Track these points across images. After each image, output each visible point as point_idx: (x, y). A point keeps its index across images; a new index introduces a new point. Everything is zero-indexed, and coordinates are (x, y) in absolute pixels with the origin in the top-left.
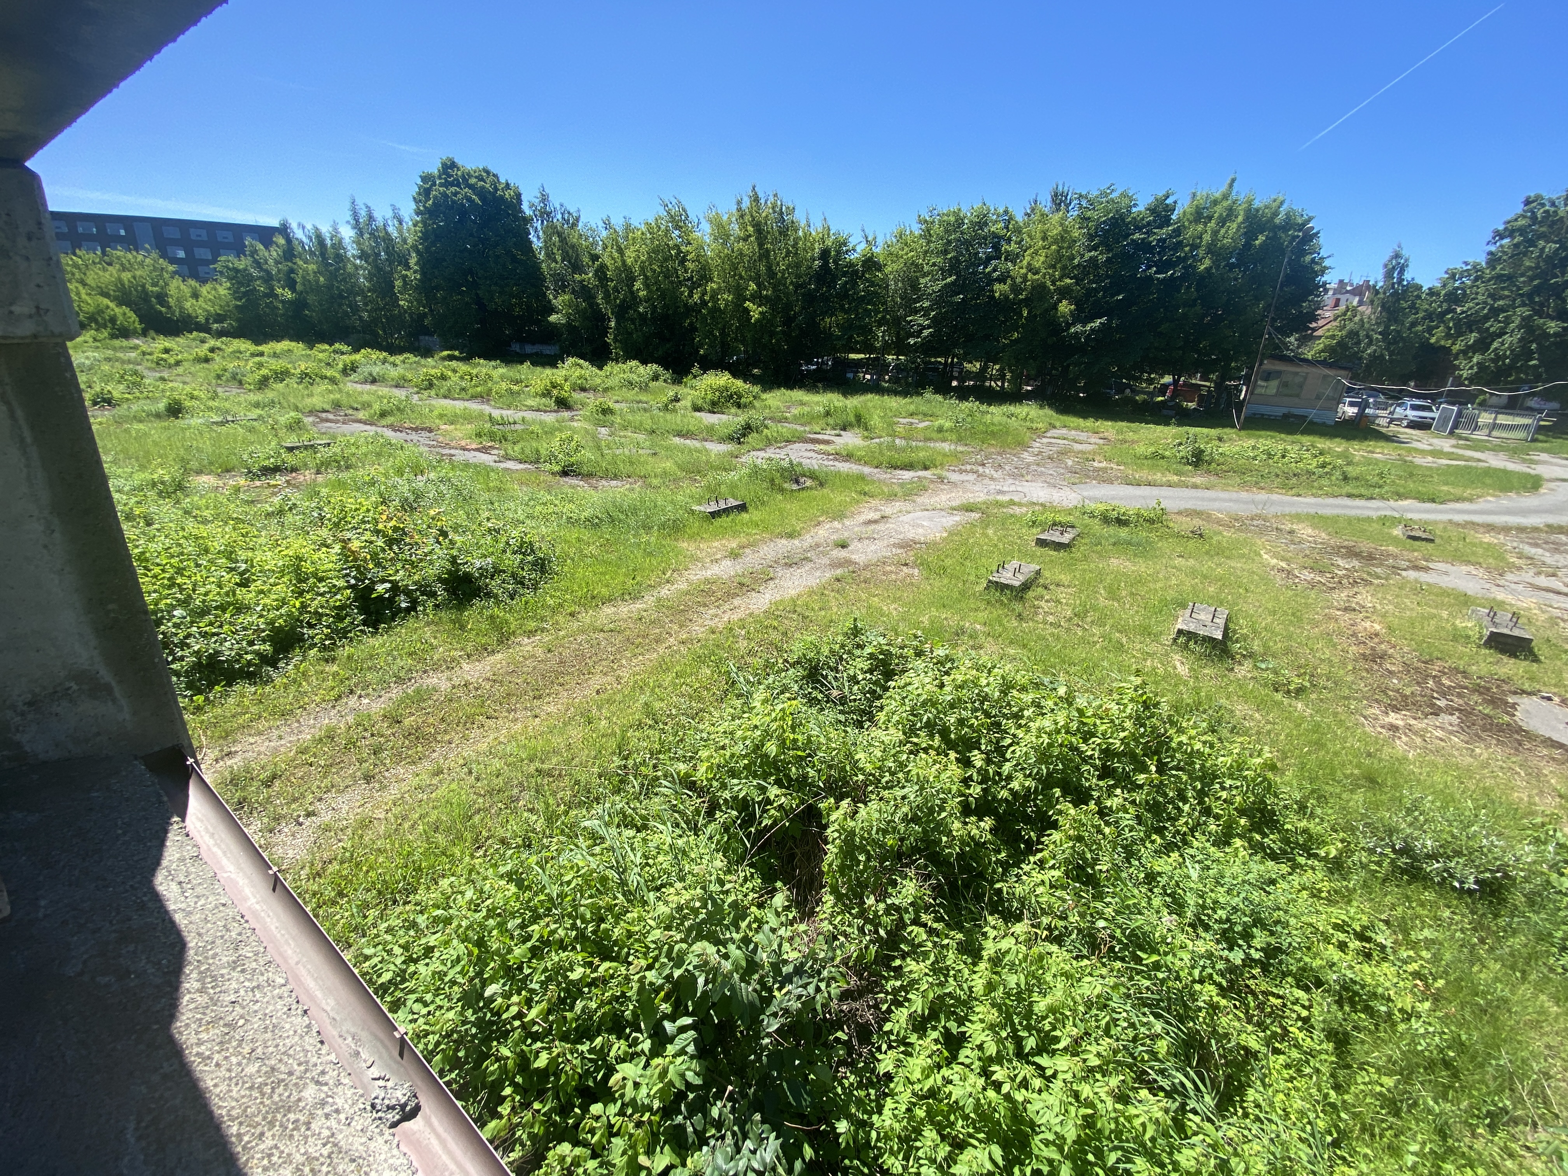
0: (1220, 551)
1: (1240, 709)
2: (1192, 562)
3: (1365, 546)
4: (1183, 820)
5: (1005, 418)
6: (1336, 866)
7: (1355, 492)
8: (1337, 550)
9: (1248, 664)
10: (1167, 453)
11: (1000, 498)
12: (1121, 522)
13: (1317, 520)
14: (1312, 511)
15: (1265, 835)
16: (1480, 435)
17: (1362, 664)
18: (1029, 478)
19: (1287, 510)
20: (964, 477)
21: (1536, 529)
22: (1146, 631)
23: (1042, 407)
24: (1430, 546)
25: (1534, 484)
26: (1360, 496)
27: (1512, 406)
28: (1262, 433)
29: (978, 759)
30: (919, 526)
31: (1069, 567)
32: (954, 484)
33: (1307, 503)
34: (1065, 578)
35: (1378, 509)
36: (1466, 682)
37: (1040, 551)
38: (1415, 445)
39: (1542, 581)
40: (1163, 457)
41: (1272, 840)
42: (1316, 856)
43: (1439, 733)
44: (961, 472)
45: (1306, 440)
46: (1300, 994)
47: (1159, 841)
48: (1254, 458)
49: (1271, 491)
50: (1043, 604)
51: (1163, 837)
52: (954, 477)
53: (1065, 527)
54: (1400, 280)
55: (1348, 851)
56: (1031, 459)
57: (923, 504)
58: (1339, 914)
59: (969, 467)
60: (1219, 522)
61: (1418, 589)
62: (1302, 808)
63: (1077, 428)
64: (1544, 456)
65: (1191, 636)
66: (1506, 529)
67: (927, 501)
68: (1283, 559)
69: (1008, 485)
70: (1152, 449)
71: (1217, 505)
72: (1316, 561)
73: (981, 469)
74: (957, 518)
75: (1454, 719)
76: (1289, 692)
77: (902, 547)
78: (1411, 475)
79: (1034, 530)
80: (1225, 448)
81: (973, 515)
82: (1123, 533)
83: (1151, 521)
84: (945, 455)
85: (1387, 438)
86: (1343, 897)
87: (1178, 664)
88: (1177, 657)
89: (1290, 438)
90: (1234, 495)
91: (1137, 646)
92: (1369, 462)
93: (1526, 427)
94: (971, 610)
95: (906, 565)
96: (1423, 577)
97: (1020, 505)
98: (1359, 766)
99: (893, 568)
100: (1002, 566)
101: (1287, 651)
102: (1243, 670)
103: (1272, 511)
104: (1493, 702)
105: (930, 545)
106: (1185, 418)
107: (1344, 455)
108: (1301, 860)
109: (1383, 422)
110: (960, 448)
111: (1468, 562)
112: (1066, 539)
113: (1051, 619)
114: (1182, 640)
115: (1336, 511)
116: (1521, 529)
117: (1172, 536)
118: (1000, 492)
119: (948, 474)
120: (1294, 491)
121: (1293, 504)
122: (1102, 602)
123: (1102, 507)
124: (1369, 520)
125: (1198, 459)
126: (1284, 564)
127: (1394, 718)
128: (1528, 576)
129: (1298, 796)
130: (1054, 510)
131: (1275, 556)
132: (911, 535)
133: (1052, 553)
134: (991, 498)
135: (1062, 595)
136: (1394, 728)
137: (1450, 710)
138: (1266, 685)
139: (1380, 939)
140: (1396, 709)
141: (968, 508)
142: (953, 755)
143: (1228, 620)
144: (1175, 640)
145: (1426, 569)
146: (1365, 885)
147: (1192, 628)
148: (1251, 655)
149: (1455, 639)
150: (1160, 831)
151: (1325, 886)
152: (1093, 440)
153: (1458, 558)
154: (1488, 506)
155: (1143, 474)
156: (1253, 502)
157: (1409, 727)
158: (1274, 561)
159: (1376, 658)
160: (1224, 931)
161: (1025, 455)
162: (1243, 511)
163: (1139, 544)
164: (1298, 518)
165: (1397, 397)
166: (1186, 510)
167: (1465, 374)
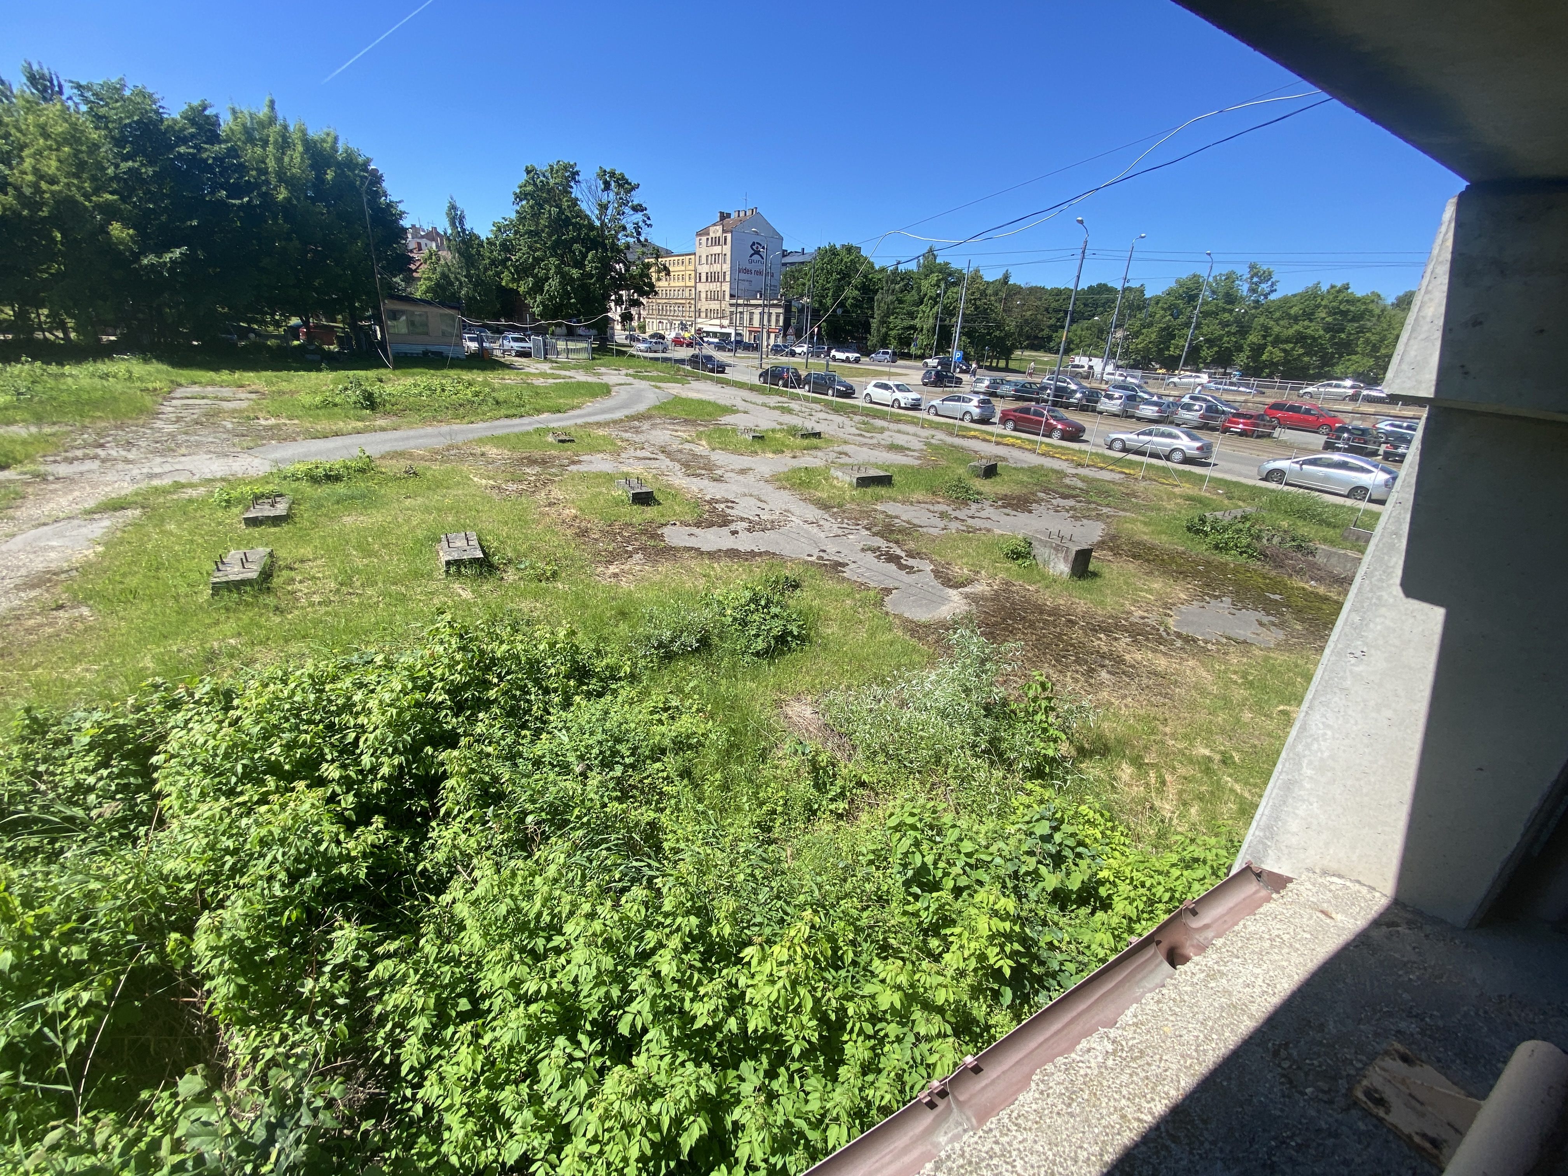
0: (437, 484)
1: (525, 605)
2: (420, 500)
3: (537, 454)
4: (535, 708)
5: (97, 380)
6: (633, 678)
7: (509, 412)
8: (521, 462)
9: (511, 570)
10: (337, 400)
11: (156, 482)
12: (332, 478)
13: (498, 441)
14: (489, 434)
15: (588, 684)
16: (562, 358)
17: (578, 540)
18: (183, 450)
19: (471, 436)
20: (77, 467)
21: (621, 421)
22: (417, 575)
23: (146, 361)
24: (573, 445)
25: (606, 390)
26: (514, 416)
27: (571, 334)
28: (415, 370)
29: (331, 771)
30: (45, 549)
31: (303, 538)
32: (68, 480)
33: (480, 428)
34: (306, 551)
35: (530, 424)
36: (635, 530)
37: (256, 532)
38: (527, 370)
39: (640, 454)
40: (335, 405)
41: (594, 685)
42: (620, 679)
43: (638, 568)
44: (70, 461)
45: (453, 373)
46: (658, 765)
47: (528, 733)
48: (421, 394)
49: (448, 422)
50: (298, 586)
51: (529, 729)
52: (63, 470)
53: (274, 498)
54: (464, 230)
55: (634, 665)
56: (170, 428)
57: (30, 518)
58: (649, 704)
59: (79, 453)
60: (422, 458)
61: (583, 477)
62: (599, 652)
63: (212, 383)
64: (603, 370)
65: (458, 563)
66: (607, 424)
67: (35, 512)
68: (489, 478)
69: (157, 465)
70: (318, 399)
71: (412, 443)
72: (513, 474)
73: (99, 451)
74: (106, 523)
75: (640, 556)
76: (548, 579)
77: (33, 587)
78: (537, 394)
79: (235, 510)
80: (388, 388)
81: (129, 513)
82: (340, 488)
83: (362, 471)
84: (24, 443)
85: (509, 367)
86: (645, 693)
87: (460, 591)
88: (456, 586)
89: (439, 373)
90: (422, 432)
91: (418, 591)
92: (505, 387)
93: (586, 349)
94: (209, 626)
95: (60, 607)
96: (582, 468)
97: (192, 485)
98: (612, 609)
99: (39, 619)
100: (220, 563)
101: (532, 549)
102: (510, 576)
103: (459, 439)
104: (654, 536)
105: (85, 569)
106: (335, 362)
107: (486, 383)
108: (614, 686)
109: (498, 353)
110: (47, 430)
111: (600, 452)
112: (281, 509)
113: (316, 598)
114: (453, 569)
115: (507, 431)
116: (615, 422)
117: (391, 480)
118: (151, 476)
119: (50, 468)
120: (467, 419)
121: (472, 431)
122: (360, 563)
123: (303, 467)
124: (528, 433)
125: (371, 402)
126: (492, 482)
127: (613, 569)
128: (631, 452)
129: (593, 646)
130: (243, 481)
131: (482, 476)
132: (39, 565)
133: (273, 530)
134: (143, 485)
135: (314, 568)
136: (615, 575)
137: (636, 551)
138: (531, 580)
139: (674, 704)
140: (611, 563)
141: (116, 506)
142: (301, 785)
143: (480, 540)
144: (447, 572)
145: (580, 462)
146: (651, 679)
147: (455, 556)
148: (510, 561)
149: (617, 505)
150: (524, 726)
151: (633, 694)
152: (243, 396)
153: (594, 449)
154: (590, 410)
155: (323, 425)
156: (440, 434)
157: (623, 571)
158: (484, 482)
159: (584, 533)
160: (602, 761)
161: (159, 424)
162: (439, 443)
163: (363, 496)
164: (481, 441)
165: (498, 331)
166: (388, 453)
167: (537, 310)
